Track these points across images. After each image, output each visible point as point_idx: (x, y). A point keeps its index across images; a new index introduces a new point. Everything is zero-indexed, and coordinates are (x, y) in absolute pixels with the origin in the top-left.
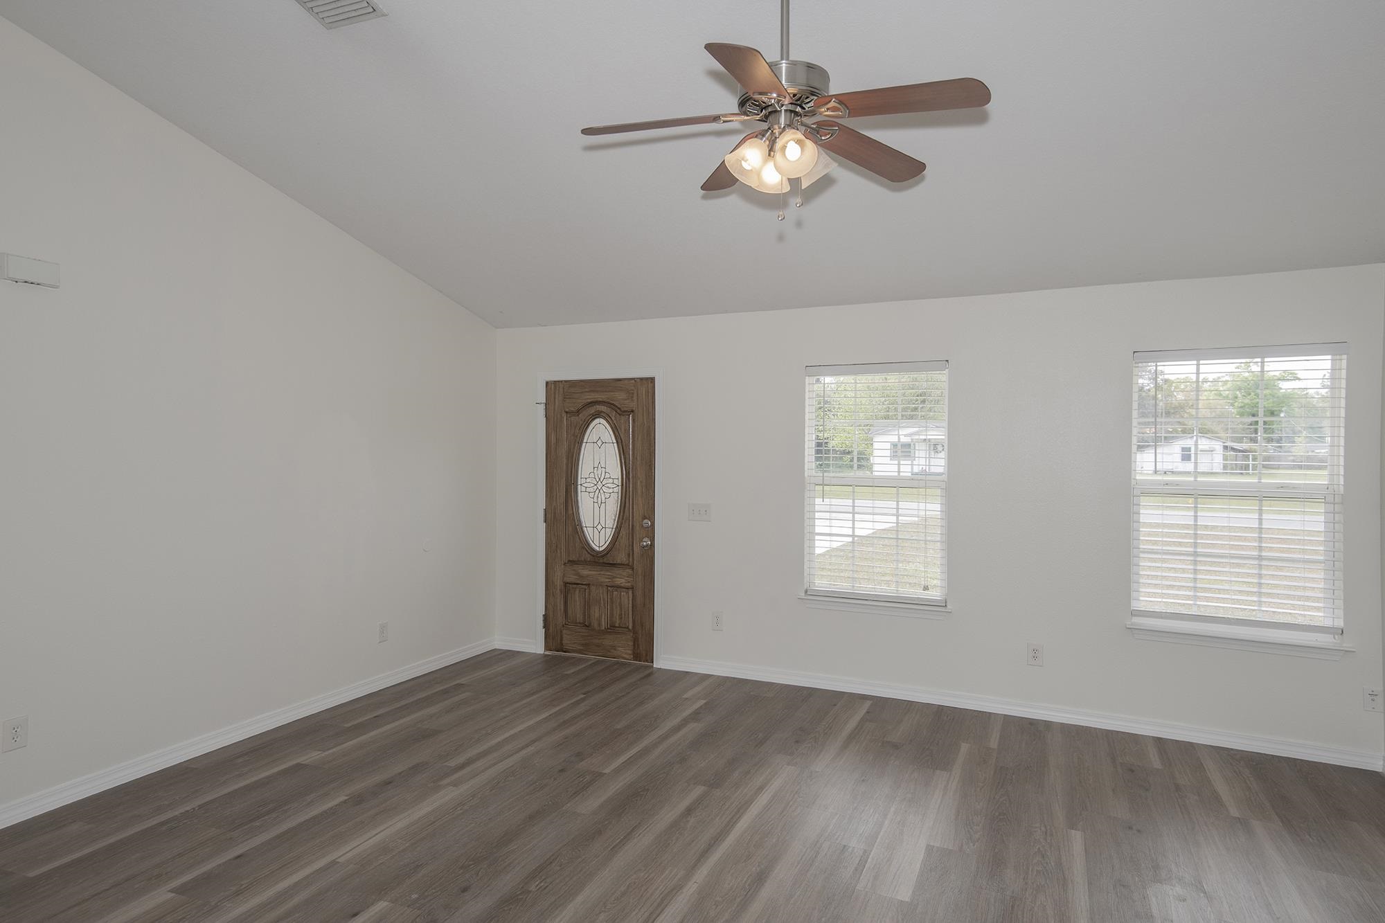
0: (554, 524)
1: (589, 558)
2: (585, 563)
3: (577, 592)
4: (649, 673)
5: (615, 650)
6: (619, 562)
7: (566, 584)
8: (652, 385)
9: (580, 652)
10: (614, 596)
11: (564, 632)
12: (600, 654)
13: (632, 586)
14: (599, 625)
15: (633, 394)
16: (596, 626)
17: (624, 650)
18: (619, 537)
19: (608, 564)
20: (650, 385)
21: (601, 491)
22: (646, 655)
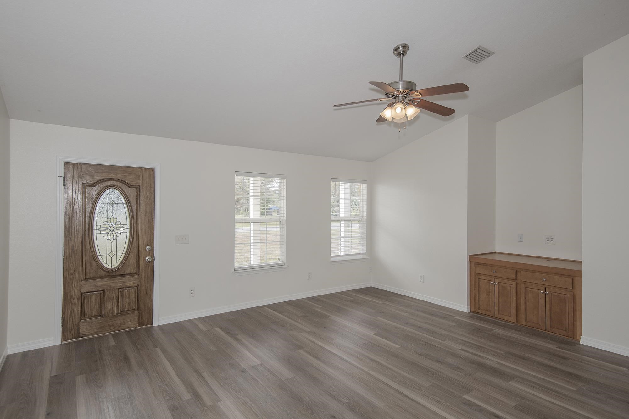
0: (72, 256)
1: (103, 273)
2: (102, 277)
3: (93, 297)
4: (149, 331)
5: (124, 324)
6: (128, 272)
7: (82, 294)
8: (153, 172)
9: (96, 333)
10: (124, 293)
11: (81, 324)
12: (113, 330)
13: (138, 284)
14: (112, 313)
15: (139, 176)
16: (109, 314)
17: (131, 323)
18: (129, 258)
19: (119, 275)
20: (152, 172)
21: (113, 232)
22: (148, 321)
